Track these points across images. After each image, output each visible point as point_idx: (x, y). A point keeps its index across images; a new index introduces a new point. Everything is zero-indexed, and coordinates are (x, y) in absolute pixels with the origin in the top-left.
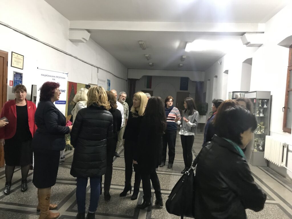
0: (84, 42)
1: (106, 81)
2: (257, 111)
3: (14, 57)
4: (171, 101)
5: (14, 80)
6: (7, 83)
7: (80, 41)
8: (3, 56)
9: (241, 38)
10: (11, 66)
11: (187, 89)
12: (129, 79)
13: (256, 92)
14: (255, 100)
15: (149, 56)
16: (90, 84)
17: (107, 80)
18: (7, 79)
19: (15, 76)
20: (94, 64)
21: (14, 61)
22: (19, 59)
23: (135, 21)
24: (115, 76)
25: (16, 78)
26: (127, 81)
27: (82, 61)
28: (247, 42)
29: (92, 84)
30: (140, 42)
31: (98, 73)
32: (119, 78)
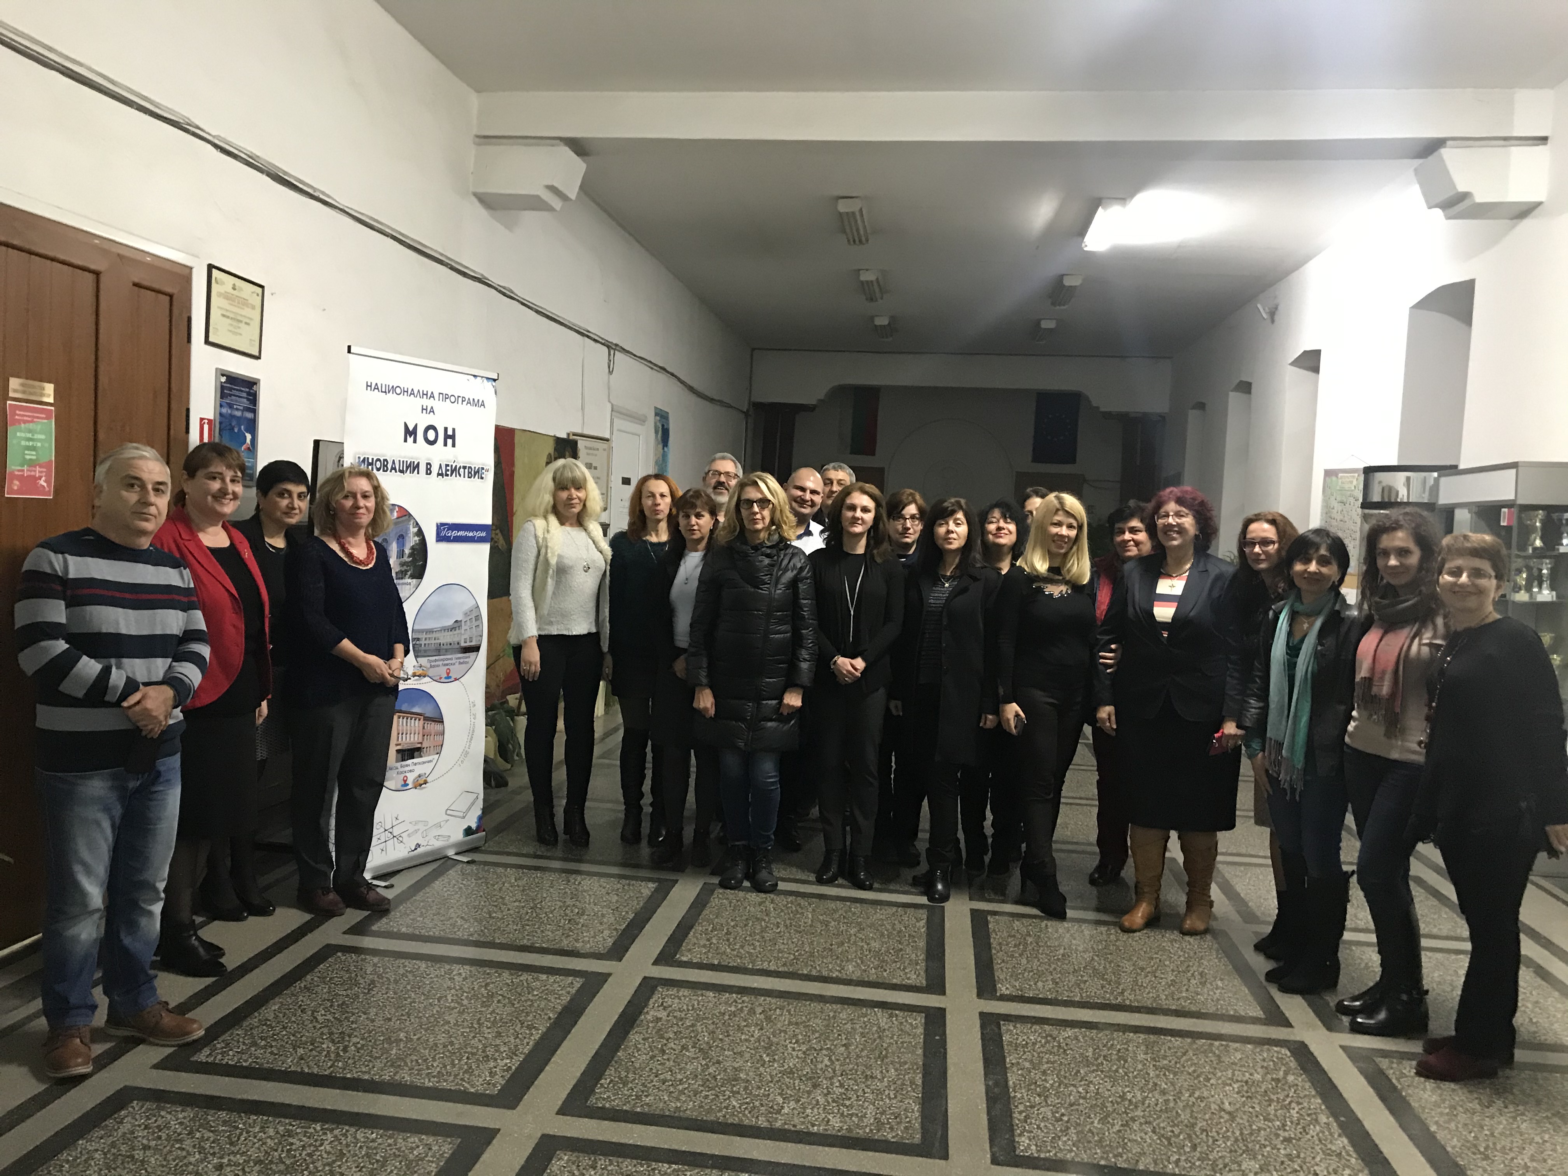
0: (550, 209)
1: (651, 418)
2: (1519, 571)
3: (220, 295)
4: (913, 517)
5: (221, 414)
6: (187, 429)
7: (534, 204)
8: (168, 290)
9: (1416, 170)
10: (207, 342)
11: (1072, 460)
12: (758, 406)
13: (1514, 465)
14: (1506, 510)
15: (877, 279)
16: (574, 435)
17: (656, 414)
18: (188, 410)
19: (223, 395)
20: (595, 330)
21: (220, 312)
22: (244, 303)
24: (691, 389)
25: (230, 406)
26: (746, 414)
27: (538, 312)
28: (1452, 193)
29: (586, 432)
30: (840, 201)
31: (611, 373)
32: (711, 400)
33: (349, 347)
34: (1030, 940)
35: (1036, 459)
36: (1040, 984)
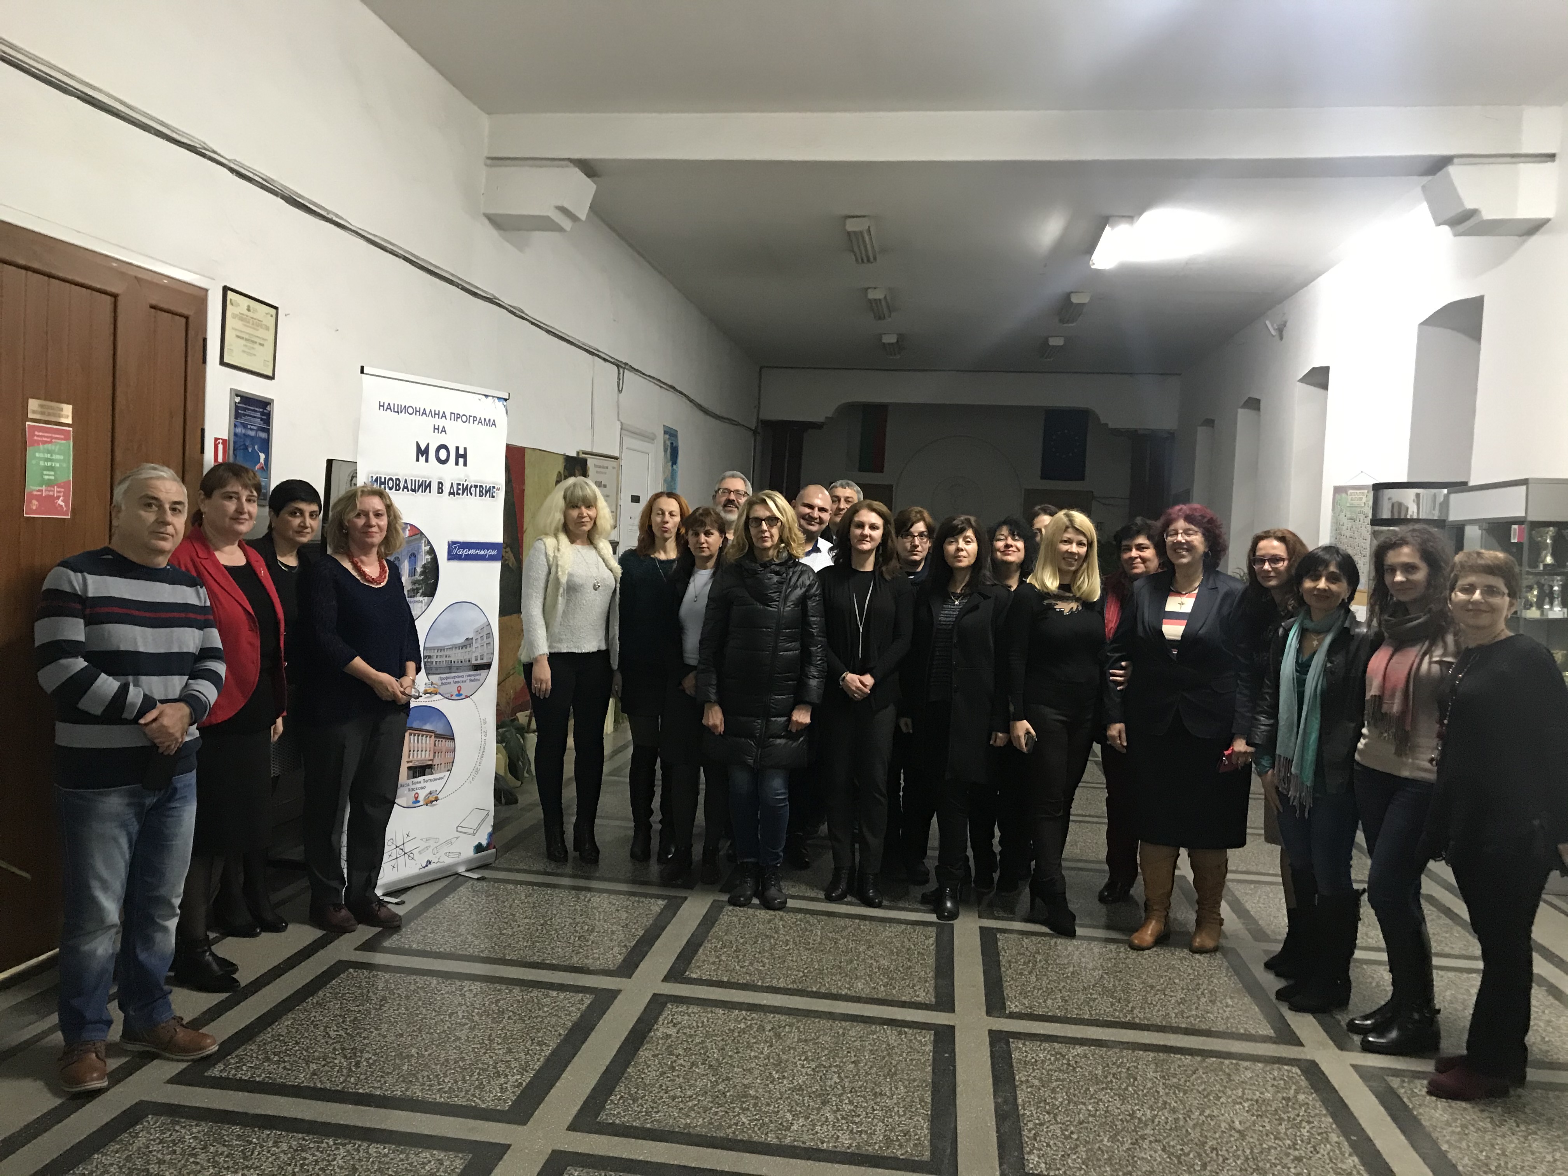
0: (560, 229)
1: (660, 436)
2: (1531, 588)
3: (234, 316)
4: (921, 534)
5: (235, 435)
6: (202, 451)
7: (544, 224)
8: (185, 312)
9: (1423, 187)
10: (222, 362)
11: (1080, 477)
12: (766, 424)
13: (1524, 482)
14: (1514, 527)
15: (886, 297)
16: (584, 453)
17: (665, 433)
18: (203, 430)
19: (237, 416)
20: (604, 348)
21: (234, 333)
22: (258, 324)
23: (845, 110)
24: (700, 407)
25: (245, 426)
26: (755, 432)
27: (548, 332)
28: (1460, 210)
29: (595, 451)
30: (849, 221)
31: (620, 391)
32: (720, 418)
33: (362, 368)
34: (1039, 958)
35: (1045, 476)
36: (1049, 1002)
